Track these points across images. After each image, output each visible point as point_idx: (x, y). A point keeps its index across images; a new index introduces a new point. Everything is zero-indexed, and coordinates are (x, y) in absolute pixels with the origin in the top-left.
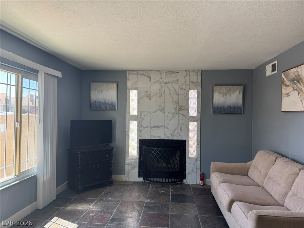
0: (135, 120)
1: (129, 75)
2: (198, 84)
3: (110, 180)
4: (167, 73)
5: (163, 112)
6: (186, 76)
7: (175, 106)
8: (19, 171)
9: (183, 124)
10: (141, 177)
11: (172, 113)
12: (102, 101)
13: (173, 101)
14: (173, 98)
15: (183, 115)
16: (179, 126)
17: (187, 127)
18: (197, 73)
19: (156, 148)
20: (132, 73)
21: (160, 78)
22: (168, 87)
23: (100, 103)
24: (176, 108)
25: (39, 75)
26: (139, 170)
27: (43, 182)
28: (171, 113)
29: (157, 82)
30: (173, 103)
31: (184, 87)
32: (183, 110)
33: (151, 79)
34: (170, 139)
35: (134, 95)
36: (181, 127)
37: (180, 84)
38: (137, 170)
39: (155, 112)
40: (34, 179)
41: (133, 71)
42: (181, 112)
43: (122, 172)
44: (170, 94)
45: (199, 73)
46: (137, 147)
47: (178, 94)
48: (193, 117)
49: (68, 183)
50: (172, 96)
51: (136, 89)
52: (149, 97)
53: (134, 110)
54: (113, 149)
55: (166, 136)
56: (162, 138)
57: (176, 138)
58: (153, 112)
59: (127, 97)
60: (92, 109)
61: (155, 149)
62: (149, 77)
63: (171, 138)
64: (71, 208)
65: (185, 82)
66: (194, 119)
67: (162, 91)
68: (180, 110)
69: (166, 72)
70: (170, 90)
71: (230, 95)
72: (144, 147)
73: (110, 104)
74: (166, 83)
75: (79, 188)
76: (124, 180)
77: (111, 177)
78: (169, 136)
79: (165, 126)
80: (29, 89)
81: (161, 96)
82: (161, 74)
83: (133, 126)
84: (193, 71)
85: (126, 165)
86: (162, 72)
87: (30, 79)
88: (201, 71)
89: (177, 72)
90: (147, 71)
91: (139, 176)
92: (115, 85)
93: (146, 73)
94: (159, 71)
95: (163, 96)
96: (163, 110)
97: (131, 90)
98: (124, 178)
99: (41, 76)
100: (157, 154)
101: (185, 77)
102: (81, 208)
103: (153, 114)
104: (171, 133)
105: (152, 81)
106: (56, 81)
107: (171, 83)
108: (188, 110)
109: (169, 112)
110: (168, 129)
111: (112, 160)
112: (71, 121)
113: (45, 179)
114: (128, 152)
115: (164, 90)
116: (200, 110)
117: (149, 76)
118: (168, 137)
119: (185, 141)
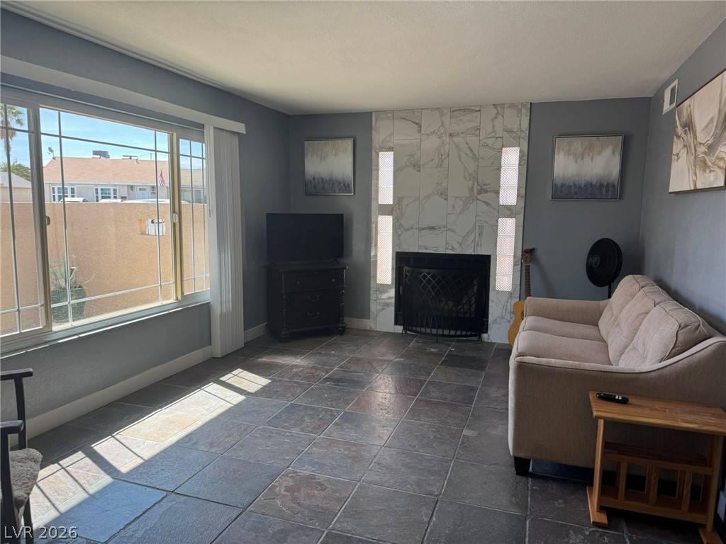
0: (389, 215)
1: (376, 120)
2: (522, 134)
3: (341, 325)
4: (455, 113)
5: (445, 197)
6: (496, 118)
7: (470, 184)
8: (182, 293)
9: (487, 222)
10: (400, 325)
11: (463, 199)
12: (326, 177)
13: (467, 174)
14: (465, 168)
15: (487, 204)
16: (477, 227)
17: (495, 227)
18: (519, 111)
19: (427, 270)
20: (384, 116)
21: (440, 124)
22: (457, 146)
23: (322, 179)
24: (472, 189)
25: (205, 131)
26: (395, 311)
27: (221, 315)
28: (461, 200)
29: (433, 133)
30: (465, 178)
31: (490, 142)
32: (486, 192)
33: (420, 127)
34: (458, 253)
35: (386, 163)
36: (481, 228)
37: (482, 136)
38: (392, 310)
39: (428, 197)
40: (206, 308)
41: (385, 112)
42: (483, 197)
43: (365, 314)
44: (460, 157)
45: (524, 111)
46: (393, 268)
47: (476, 159)
48: (508, 208)
49: (266, 325)
50: (463, 164)
51: (390, 149)
52: (417, 166)
53: (386, 194)
54: (345, 268)
55: (450, 247)
56: (441, 251)
57: (469, 252)
58: (424, 199)
59: (373, 168)
60: (308, 194)
61: (425, 271)
62: (416, 124)
63: (459, 251)
64: (265, 359)
65: (494, 131)
66: (509, 211)
67: (443, 152)
68: (480, 192)
69: (454, 111)
70: (459, 150)
71: (592, 158)
72: (406, 268)
73: (340, 183)
74: (451, 135)
75: (284, 333)
76: (368, 328)
77: (343, 320)
78: (456, 246)
79: (449, 227)
80: (191, 156)
81: (440, 165)
82: (442, 115)
83: (385, 226)
84: (512, 106)
85: (371, 301)
86: (445, 112)
87: (190, 139)
88: (529, 106)
89: (477, 109)
90: (413, 110)
91: (396, 323)
92: (349, 143)
93: (410, 115)
94: (438, 109)
95: (445, 162)
96: (444, 194)
97: (380, 153)
98: (369, 324)
99: (209, 133)
100: (429, 281)
101: (492, 120)
102: (280, 361)
103: (424, 201)
104: (460, 241)
105: (422, 133)
106: (236, 140)
107: (463, 135)
108: (497, 193)
109: (456, 198)
110: (454, 231)
111: (343, 288)
112: (268, 215)
113: (224, 310)
114: (375, 277)
115: (447, 151)
116: (523, 192)
117: (417, 122)
118: (453, 249)
119: (489, 257)
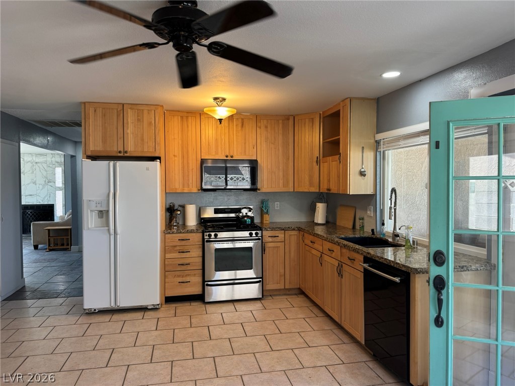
2: (62, 164)
6: (52, 158)
7: (45, 179)
9: (52, 193)
11: (43, 185)
14: (42, 174)
15: (51, 186)
16: (48, 194)
17: (55, 194)
18: (60, 156)
21: (32, 159)
22: (39, 166)
24: (45, 181)
29: (29, 162)
30: (43, 177)
31: (51, 165)
32: (51, 182)
33: (24, 159)
36: (50, 194)
37: (48, 163)
39: (28, 184)
42: (50, 184)
44: (40, 171)
47: (46, 171)
48: (59, 188)
56: (35, 203)
57: (46, 203)
63: (42, 203)
65: (52, 162)
66: (60, 189)
68: (48, 182)
69: (37, 155)
70: (40, 168)
74: (36, 163)
78: (41, 201)
79: (37, 195)
81: (33, 172)
82: (32, 156)
84: (57, 154)
89: (45, 155)
94: (30, 154)
95: (35, 172)
96: (35, 183)
100: (33, 214)
104: (42, 199)
107: (40, 163)
108: (55, 183)
109: (40, 184)
110: (39, 196)
115: (35, 168)
116: (64, 182)
118: (40, 202)
119: (53, 205)
